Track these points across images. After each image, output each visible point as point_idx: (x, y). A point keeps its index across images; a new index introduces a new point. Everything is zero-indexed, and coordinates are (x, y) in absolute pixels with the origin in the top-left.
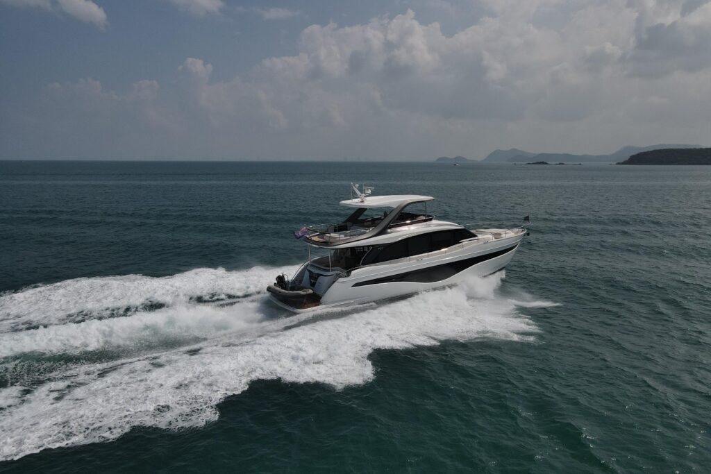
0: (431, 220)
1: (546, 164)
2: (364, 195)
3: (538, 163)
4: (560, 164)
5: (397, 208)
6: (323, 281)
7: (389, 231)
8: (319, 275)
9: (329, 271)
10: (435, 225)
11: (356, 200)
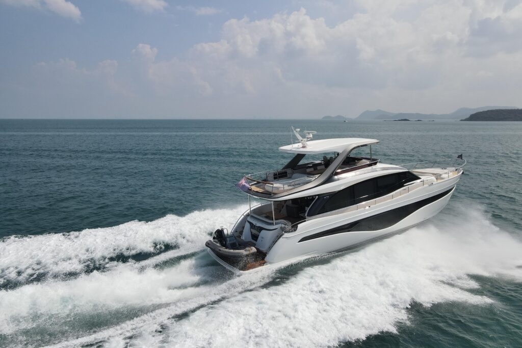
0: (375, 164)
1: (408, 120)
2: (305, 139)
3: (402, 120)
4: (419, 120)
5: (343, 152)
6: (266, 236)
7: (336, 177)
8: (261, 229)
9: (272, 224)
10: (381, 169)
11: (296, 145)
